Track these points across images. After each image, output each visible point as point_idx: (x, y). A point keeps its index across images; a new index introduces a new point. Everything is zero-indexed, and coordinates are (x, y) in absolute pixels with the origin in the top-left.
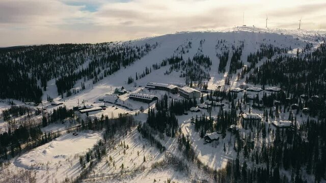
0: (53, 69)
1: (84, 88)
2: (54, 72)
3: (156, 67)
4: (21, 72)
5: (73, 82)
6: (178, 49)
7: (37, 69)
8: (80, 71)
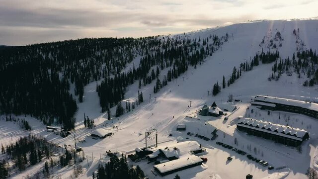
0: (93, 69)
1: (141, 100)
2: (93, 72)
3: (246, 68)
4: (50, 71)
5: (123, 88)
6: (263, 42)
7: (72, 68)
8: (131, 72)
